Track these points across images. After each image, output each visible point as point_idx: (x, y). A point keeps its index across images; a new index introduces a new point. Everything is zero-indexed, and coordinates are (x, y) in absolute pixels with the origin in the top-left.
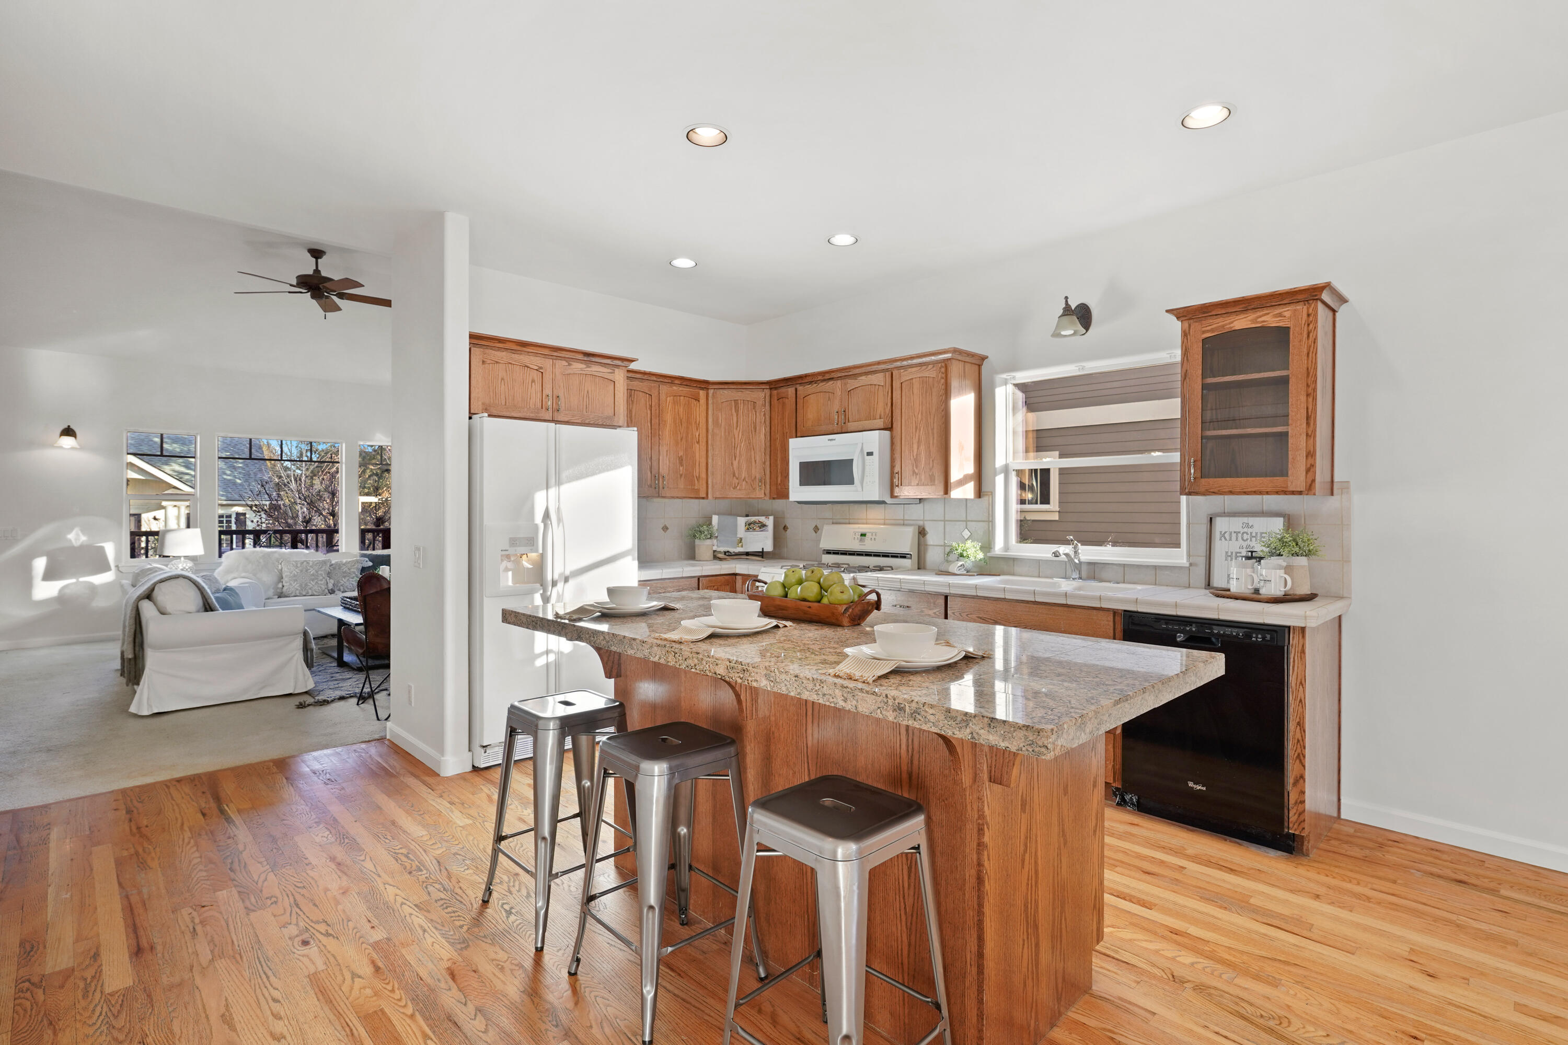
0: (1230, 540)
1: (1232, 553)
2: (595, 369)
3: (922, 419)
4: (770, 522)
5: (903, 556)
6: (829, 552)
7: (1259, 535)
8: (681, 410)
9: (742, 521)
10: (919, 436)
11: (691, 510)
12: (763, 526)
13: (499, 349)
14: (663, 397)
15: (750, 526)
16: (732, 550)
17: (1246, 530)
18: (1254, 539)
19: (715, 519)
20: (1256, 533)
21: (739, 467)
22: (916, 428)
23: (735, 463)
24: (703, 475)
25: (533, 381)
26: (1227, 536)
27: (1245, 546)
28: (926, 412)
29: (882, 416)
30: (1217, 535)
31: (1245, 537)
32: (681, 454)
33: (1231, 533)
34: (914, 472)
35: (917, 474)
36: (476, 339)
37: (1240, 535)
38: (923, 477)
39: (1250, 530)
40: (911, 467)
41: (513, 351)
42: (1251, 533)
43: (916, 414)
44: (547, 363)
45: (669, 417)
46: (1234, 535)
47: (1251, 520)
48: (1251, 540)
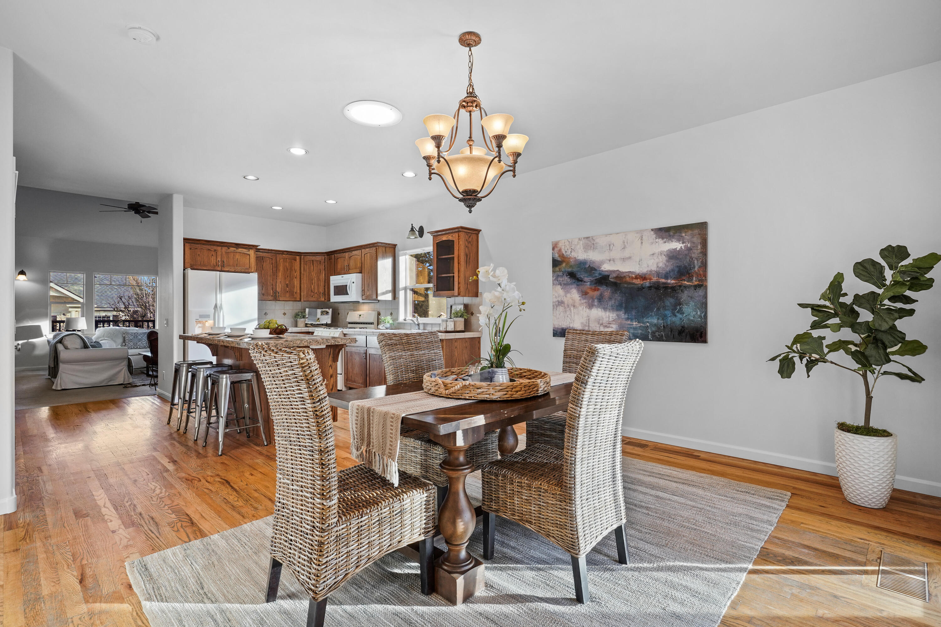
2: (240, 250)
4: (330, 311)
5: (372, 324)
6: (350, 323)
8: (287, 264)
9: (319, 311)
11: (298, 306)
12: (327, 313)
13: (198, 244)
14: (278, 259)
15: (322, 313)
16: (314, 323)
19: (307, 310)
21: (314, 288)
23: (312, 286)
24: (299, 291)
25: (212, 255)
28: (371, 267)
29: (359, 267)
32: (287, 282)
36: (186, 240)
41: (204, 244)
43: (368, 267)
44: (219, 248)
45: (281, 268)
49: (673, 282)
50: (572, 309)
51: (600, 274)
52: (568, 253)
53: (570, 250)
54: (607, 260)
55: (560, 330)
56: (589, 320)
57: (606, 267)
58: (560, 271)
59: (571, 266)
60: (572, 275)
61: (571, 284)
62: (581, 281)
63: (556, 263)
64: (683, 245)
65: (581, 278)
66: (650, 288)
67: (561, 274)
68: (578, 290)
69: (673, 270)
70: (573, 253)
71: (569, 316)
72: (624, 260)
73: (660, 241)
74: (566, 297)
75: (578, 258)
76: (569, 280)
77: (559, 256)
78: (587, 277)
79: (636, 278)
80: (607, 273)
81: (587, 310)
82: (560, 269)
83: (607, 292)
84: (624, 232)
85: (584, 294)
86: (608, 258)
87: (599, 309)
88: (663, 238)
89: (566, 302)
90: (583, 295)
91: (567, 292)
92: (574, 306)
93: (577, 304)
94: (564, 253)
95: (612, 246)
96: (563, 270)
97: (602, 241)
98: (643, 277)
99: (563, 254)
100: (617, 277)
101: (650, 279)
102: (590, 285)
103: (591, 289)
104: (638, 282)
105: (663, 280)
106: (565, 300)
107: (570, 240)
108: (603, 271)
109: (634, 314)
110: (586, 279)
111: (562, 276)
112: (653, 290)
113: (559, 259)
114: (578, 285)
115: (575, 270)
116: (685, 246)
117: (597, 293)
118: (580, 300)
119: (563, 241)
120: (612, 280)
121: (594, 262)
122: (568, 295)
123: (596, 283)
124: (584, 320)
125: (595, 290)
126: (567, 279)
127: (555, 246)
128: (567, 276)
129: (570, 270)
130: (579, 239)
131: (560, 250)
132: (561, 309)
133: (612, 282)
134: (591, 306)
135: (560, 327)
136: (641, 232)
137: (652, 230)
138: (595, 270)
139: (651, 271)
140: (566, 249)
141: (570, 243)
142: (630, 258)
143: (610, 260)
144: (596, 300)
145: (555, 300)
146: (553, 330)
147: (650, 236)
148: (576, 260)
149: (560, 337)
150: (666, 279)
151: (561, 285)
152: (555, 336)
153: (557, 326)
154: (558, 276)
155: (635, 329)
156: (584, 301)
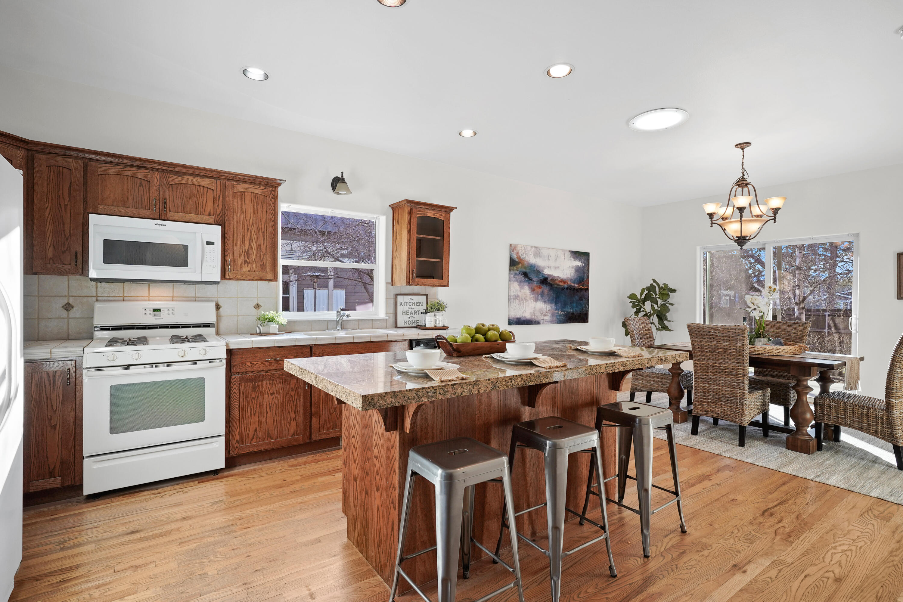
1: (405, 311)
3: (253, 224)
10: (251, 236)
17: (410, 301)
18: (414, 305)
22: (248, 229)
26: (403, 304)
28: (257, 219)
29: (212, 213)
30: (398, 304)
31: (410, 304)
34: (246, 261)
35: (248, 264)
38: (254, 266)
39: (412, 301)
40: (243, 258)
43: (248, 219)
46: (406, 303)
47: (412, 297)
48: (412, 305)
49: (577, 286)
50: (525, 302)
51: (543, 276)
52: (524, 256)
53: (525, 254)
54: (547, 266)
55: (515, 320)
56: (535, 310)
57: (547, 272)
58: (517, 270)
59: (525, 268)
60: (525, 274)
61: (525, 282)
62: (531, 280)
63: (513, 263)
64: (581, 264)
65: (531, 277)
66: (567, 288)
67: (517, 272)
68: (529, 287)
69: (577, 279)
70: (526, 257)
71: (522, 307)
72: (556, 268)
73: (572, 259)
74: (520, 292)
75: (530, 262)
76: (523, 279)
77: (517, 258)
78: (535, 277)
79: (561, 282)
80: (546, 276)
81: (534, 303)
82: (517, 268)
83: (546, 289)
84: (556, 249)
85: (533, 290)
87: (541, 302)
88: (574, 258)
89: (520, 297)
90: (532, 291)
91: (522, 288)
92: (526, 300)
93: (528, 298)
94: (521, 256)
95: (550, 257)
96: (519, 269)
97: (544, 252)
98: (564, 281)
99: (520, 257)
100: (551, 280)
101: (567, 283)
102: (537, 283)
103: (537, 287)
104: (562, 284)
105: (573, 284)
106: (520, 294)
107: (525, 246)
108: (544, 274)
109: (559, 306)
110: (535, 279)
111: (518, 275)
112: (569, 290)
113: (517, 260)
114: (529, 283)
115: (528, 271)
116: (582, 265)
117: (540, 291)
118: (530, 295)
119: (520, 246)
120: (549, 281)
121: (539, 267)
122: (522, 291)
123: (540, 283)
124: (532, 311)
125: (540, 288)
126: (522, 277)
127: (512, 248)
128: (522, 275)
129: (524, 270)
130: (531, 247)
131: (518, 253)
132: (517, 301)
133: (549, 283)
134: (536, 300)
135: (516, 317)
136: (564, 251)
137: (569, 251)
138: (540, 273)
139: (568, 278)
140: (522, 253)
141: (525, 248)
142: (558, 267)
144: (540, 296)
145: (512, 294)
146: (509, 320)
147: (568, 255)
148: (528, 263)
149: (516, 325)
150: (574, 283)
151: (518, 282)
152: (511, 325)
153: (513, 316)
154: (516, 274)
155: (560, 316)
156: (532, 296)
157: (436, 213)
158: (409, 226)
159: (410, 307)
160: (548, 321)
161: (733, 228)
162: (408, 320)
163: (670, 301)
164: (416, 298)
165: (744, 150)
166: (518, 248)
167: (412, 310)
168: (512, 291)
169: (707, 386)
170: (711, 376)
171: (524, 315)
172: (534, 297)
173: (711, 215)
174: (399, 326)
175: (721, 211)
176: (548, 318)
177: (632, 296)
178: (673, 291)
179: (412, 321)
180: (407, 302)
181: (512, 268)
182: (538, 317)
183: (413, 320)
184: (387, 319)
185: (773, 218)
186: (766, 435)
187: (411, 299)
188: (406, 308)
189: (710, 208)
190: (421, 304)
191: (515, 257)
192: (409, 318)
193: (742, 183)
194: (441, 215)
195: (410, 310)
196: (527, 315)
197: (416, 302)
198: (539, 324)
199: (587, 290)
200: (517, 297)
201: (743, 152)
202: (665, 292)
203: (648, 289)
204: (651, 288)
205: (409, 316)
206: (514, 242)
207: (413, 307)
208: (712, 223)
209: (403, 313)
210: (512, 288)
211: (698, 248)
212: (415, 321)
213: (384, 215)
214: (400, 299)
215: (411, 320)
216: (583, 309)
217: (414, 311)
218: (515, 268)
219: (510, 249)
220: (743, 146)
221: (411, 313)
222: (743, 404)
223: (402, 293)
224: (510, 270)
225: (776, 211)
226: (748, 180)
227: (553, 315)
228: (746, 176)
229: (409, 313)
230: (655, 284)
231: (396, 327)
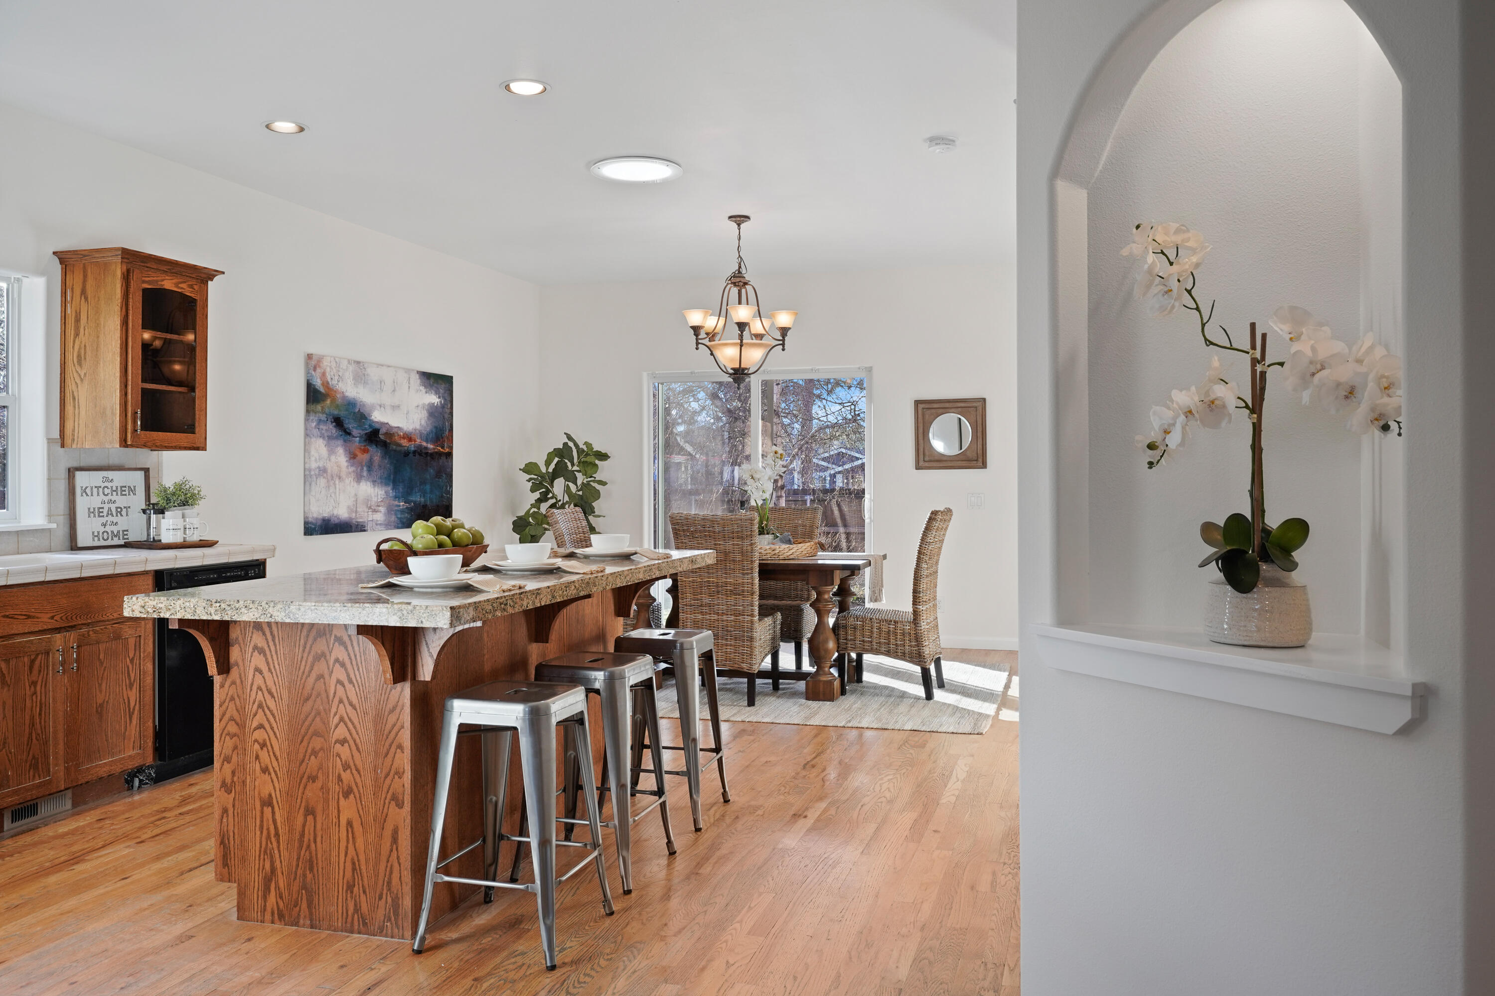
0: (92, 495)
1: (94, 509)
7: (119, 489)
17: (106, 484)
18: (114, 493)
20: (117, 487)
26: (89, 491)
27: (106, 501)
30: (78, 491)
31: (106, 491)
33: (92, 488)
37: (101, 490)
39: (109, 485)
42: (112, 487)
46: (95, 490)
47: (110, 474)
48: (112, 495)
49: (432, 446)
50: (337, 482)
51: (370, 426)
52: (335, 382)
53: (336, 378)
54: (378, 404)
55: (319, 523)
56: (356, 500)
57: (378, 416)
58: (323, 412)
59: (337, 406)
60: (338, 422)
61: (336, 438)
62: (349, 434)
63: (314, 396)
64: (438, 400)
65: (349, 428)
66: (414, 452)
67: (323, 417)
68: (345, 450)
69: (432, 431)
70: (340, 384)
71: (333, 495)
72: (396, 408)
73: (422, 388)
74: (330, 460)
75: (346, 394)
76: (334, 431)
77: (323, 384)
78: (356, 428)
79: (404, 438)
80: (377, 426)
81: (355, 484)
82: (323, 407)
83: (376, 454)
84: (395, 367)
85: (352, 456)
86: (379, 403)
87: (369, 483)
88: (425, 387)
89: (329, 471)
90: (351, 458)
91: (331, 452)
92: (340, 478)
93: (343, 475)
94: (329, 380)
95: (383, 383)
96: (327, 411)
97: (373, 373)
98: (409, 437)
99: (328, 383)
100: (386, 434)
101: (415, 441)
102: (359, 442)
103: (360, 449)
104: (404, 443)
105: (424, 444)
106: (329, 466)
107: (337, 359)
108: (373, 422)
109: (401, 489)
110: (355, 432)
111: (325, 422)
112: (417, 456)
113: (322, 390)
114: (345, 441)
115: (342, 414)
116: (441, 402)
117: (366, 457)
118: (347, 467)
119: (329, 359)
120: (382, 437)
121: (364, 405)
122: (333, 458)
123: (365, 441)
124: (350, 502)
125: (365, 451)
126: (331, 428)
127: (312, 362)
128: (332, 422)
129: (336, 412)
130: (349, 362)
131: (324, 374)
132: (322, 482)
133: (382, 441)
134: (359, 478)
135: (320, 517)
136: (408, 371)
137: (418, 372)
138: (366, 418)
139: (415, 430)
140: (332, 373)
141: (338, 365)
142: (398, 407)
143: (380, 406)
144: (365, 469)
145: (314, 465)
146: (306, 523)
147: (416, 380)
148: (344, 397)
149: (321, 534)
150: (427, 441)
151: (324, 438)
152: (311, 535)
153: (315, 515)
154: (320, 421)
155: (402, 511)
156: (351, 469)
157: (181, 283)
158: (124, 310)
159: (106, 499)
160: (380, 524)
161: (728, 354)
162: (102, 529)
163: (598, 476)
164: (119, 478)
165: (741, 226)
166: (325, 363)
167: (111, 505)
168: (313, 459)
169: (700, 617)
170: (706, 600)
171: (335, 512)
172: (354, 472)
173: (696, 330)
174: (80, 544)
175: (711, 323)
176: (380, 517)
177: (529, 468)
178: (603, 457)
179: (112, 532)
180: (98, 487)
181: (312, 407)
182: (364, 515)
183: (115, 529)
184: (50, 530)
185: (781, 342)
186: (776, 687)
187: (107, 480)
188: (96, 501)
189: (695, 318)
190: (132, 490)
191: (318, 383)
192: (104, 525)
193: (738, 280)
194: (191, 286)
195: (106, 506)
196: (342, 513)
197: (119, 485)
198: (365, 531)
199: (449, 455)
200: (323, 471)
201: (739, 229)
202: (589, 459)
203: (558, 452)
204: (562, 453)
205: (104, 520)
206: (315, 349)
207: (114, 498)
208: (697, 344)
209: (90, 512)
210: (313, 452)
211: (645, 374)
212: (118, 532)
213: (41, 273)
214: (82, 479)
215: (109, 529)
216: (442, 496)
217: (117, 508)
218: (319, 407)
219: (307, 364)
220: (739, 219)
221: (110, 513)
222: (751, 639)
223: (82, 464)
224: (308, 412)
225: (784, 331)
226: (748, 277)
227: (390, 510)
228: (743, 271)
229: (105, 514)
230: (571, 444)
231: (74, 547)
